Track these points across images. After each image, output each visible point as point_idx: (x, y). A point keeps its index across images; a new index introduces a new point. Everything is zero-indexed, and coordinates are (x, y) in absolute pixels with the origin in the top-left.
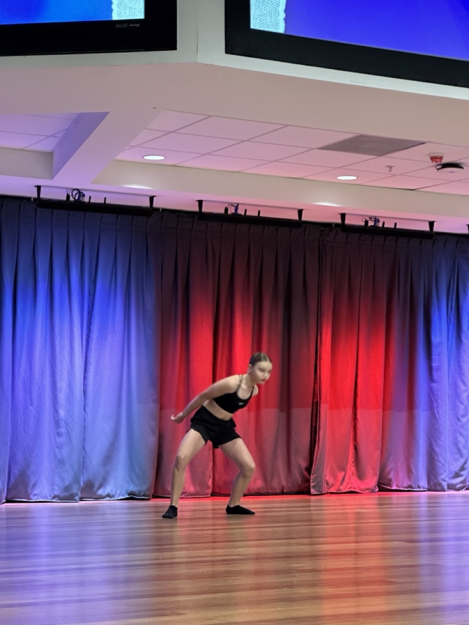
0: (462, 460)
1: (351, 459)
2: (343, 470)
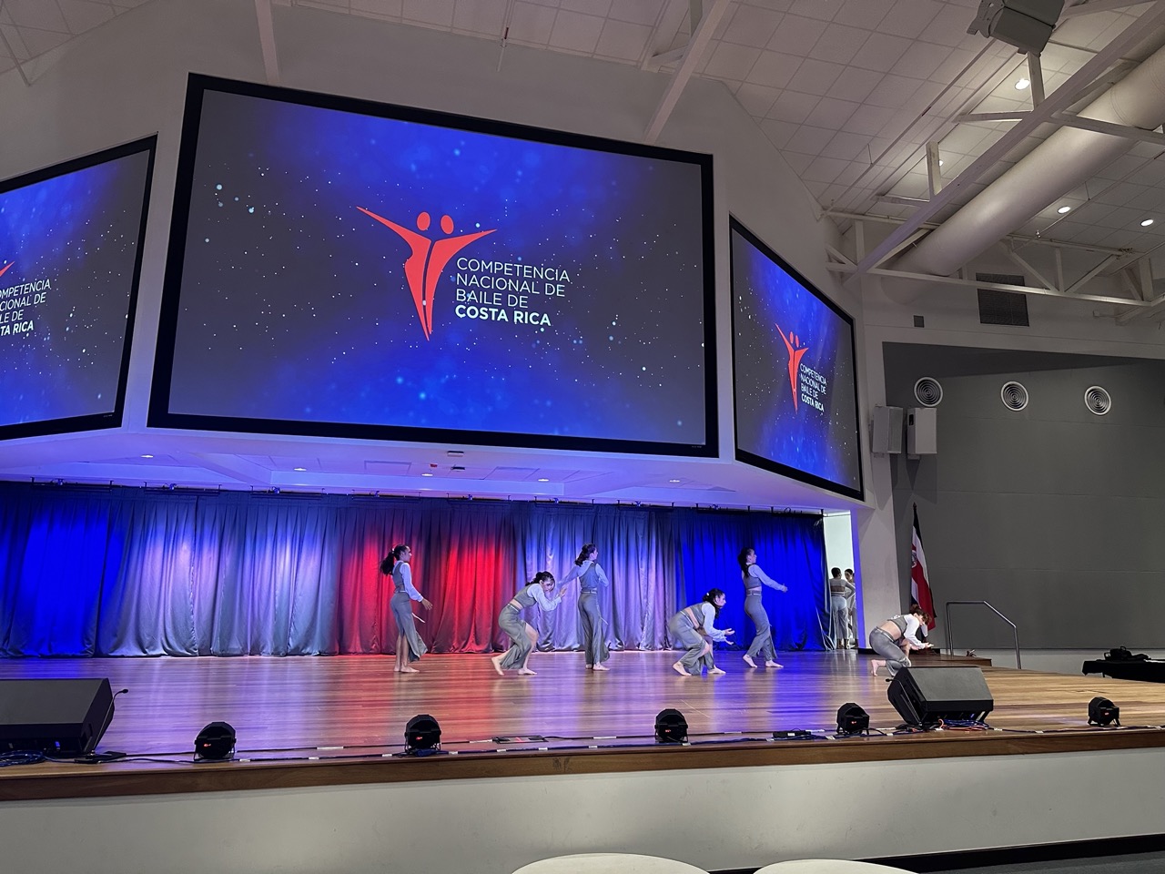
0: (548, 634)
1: (472, 633)
2: (463, 640)
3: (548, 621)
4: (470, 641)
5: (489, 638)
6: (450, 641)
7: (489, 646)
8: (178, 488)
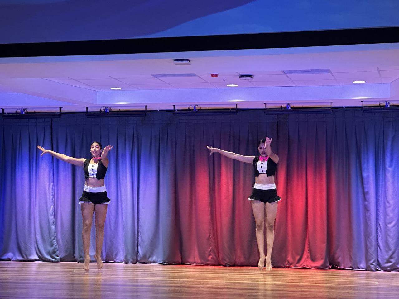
1: (307, 249)
2: (298, 254)
3: (390, 239)
4: (305, 256)
5: (324, 254)
6: (283, 255)
7: (325, 262)
8: (27, 113)
